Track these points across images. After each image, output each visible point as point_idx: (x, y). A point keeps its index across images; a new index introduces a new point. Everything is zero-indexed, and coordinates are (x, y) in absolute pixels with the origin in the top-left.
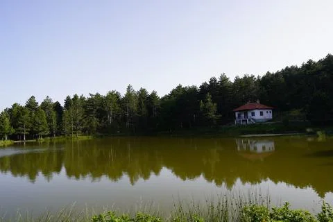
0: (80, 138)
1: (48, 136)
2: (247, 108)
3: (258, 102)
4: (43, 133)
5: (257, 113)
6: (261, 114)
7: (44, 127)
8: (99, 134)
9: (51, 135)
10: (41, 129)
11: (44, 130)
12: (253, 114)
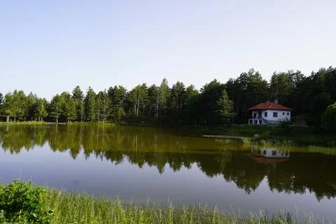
0: (104, 125)
1: (76, 120)
2: (262, 108)
3: (276, 101)
4: (72, 118)
5: (270, 113)
6: (275, 115)
7: (73, 113)
8: (123, 122)
9: (79, 120)
10: (69, 114)
11: (72, 115)
12: (266, 115)
